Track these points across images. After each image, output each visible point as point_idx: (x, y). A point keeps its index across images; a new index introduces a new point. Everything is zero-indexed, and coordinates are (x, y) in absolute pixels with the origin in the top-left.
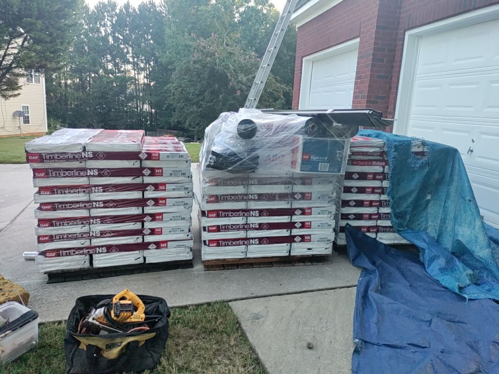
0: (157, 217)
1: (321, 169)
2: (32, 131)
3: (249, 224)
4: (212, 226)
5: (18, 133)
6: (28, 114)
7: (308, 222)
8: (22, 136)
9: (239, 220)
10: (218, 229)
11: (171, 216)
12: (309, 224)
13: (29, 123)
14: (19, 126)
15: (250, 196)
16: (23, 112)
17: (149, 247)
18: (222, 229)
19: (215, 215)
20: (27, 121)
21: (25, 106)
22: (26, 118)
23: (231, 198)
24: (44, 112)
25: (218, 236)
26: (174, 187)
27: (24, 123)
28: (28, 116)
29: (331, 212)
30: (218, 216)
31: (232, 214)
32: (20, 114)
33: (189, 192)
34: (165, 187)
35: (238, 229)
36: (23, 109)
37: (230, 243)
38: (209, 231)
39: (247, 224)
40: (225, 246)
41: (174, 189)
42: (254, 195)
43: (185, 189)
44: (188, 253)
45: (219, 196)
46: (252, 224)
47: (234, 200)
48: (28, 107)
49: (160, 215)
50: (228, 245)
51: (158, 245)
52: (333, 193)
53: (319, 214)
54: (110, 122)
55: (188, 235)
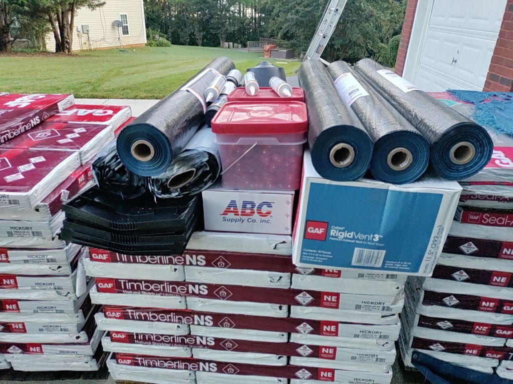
0: (7, 306)
1: (359, 261)
2: (131, 43)
3: (195, 337)
4: (117, 333)
5: (118, 44)
6: (127, 23)
7: (329, 348)
8: (122, 48)
9: (171, 329)
10: (130, 338)
11: (35, 305)
12: (331, 351)
13: (128, 33)
14: (118, 37)
15: (191, 287)
16: (121, 22)
17: (9, 350)
18: (137, 339)
19: (118, 314)
20: (126, 32)
21: (123, 15)
22: (125, 29)
23: (147, 287)
24: (143, 21)
25: (131, 349)
26: (26, 258)
27: (123, 34)
28: (127, 26)
29: (385, 337)
30: (125, 317)
31: (154, 317)
32: (118, 24)
33: (59, 267)
34: (7, 256)
35: (170, 342)
36: (121, 18)
37: (158, 364)
38: (113, 340)
39: (189, 335)
40: (149, 366)
41: (26, 261)
42: (199, 285)
43: (48, 261)
44: (87, 363)
45: (122, 281)
46: (201, 337)
47: (156, 293)
48: (126, 15)
49: (12, 304)
50: (154, 366)
51: (25, 348)
52: (394, 303)
53: (357, 336)
54: (211, 30)
55: (78, 338)
